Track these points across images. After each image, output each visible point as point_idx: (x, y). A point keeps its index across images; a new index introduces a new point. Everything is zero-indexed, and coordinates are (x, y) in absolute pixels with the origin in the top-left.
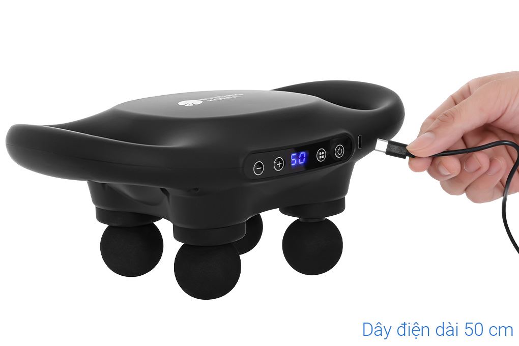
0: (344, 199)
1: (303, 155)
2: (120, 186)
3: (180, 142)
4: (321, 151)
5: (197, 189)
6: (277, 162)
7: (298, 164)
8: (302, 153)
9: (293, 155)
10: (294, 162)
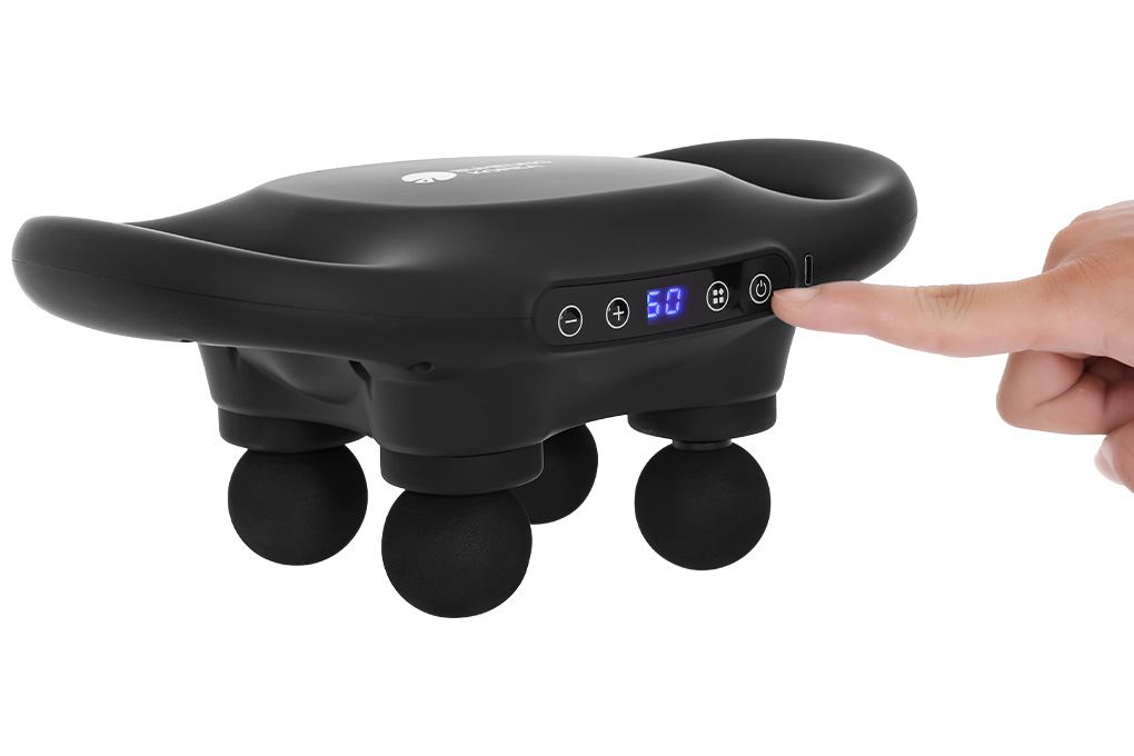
0: (773, 399)
1: (676, 294)
2: (262, 355)
3: (392, 258)
4: (718, 287)
5: (427, 365)
6: (614, 309)
7: (662, 315)
8: (672, 291)
9: (652, 293)
10: (653, 310)
